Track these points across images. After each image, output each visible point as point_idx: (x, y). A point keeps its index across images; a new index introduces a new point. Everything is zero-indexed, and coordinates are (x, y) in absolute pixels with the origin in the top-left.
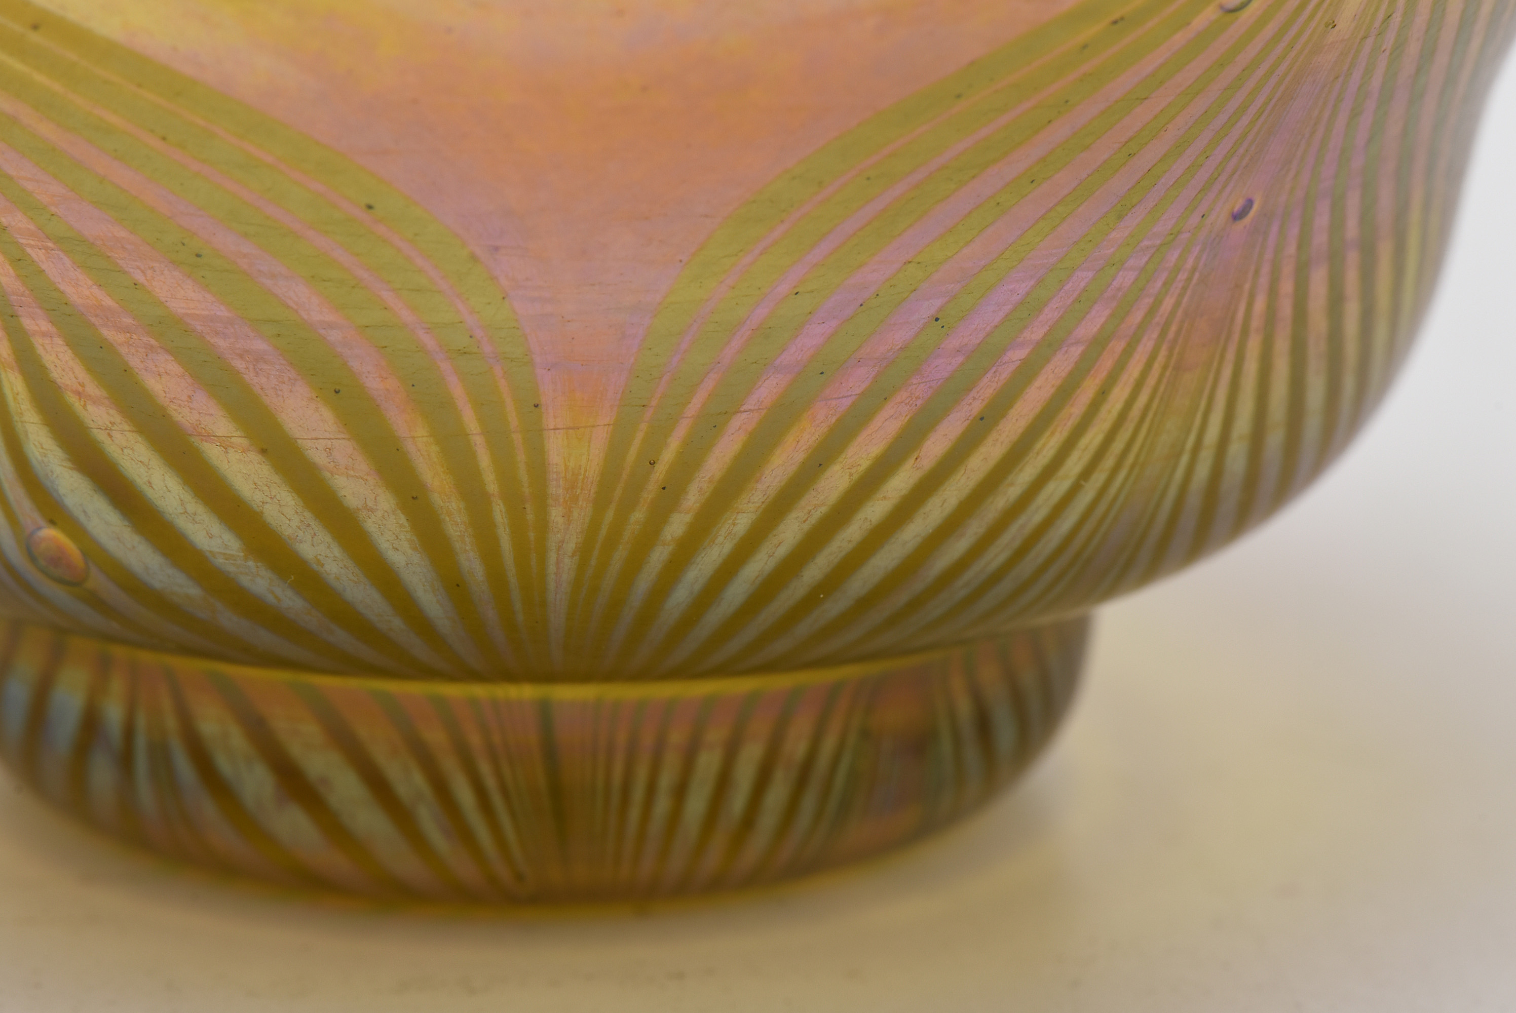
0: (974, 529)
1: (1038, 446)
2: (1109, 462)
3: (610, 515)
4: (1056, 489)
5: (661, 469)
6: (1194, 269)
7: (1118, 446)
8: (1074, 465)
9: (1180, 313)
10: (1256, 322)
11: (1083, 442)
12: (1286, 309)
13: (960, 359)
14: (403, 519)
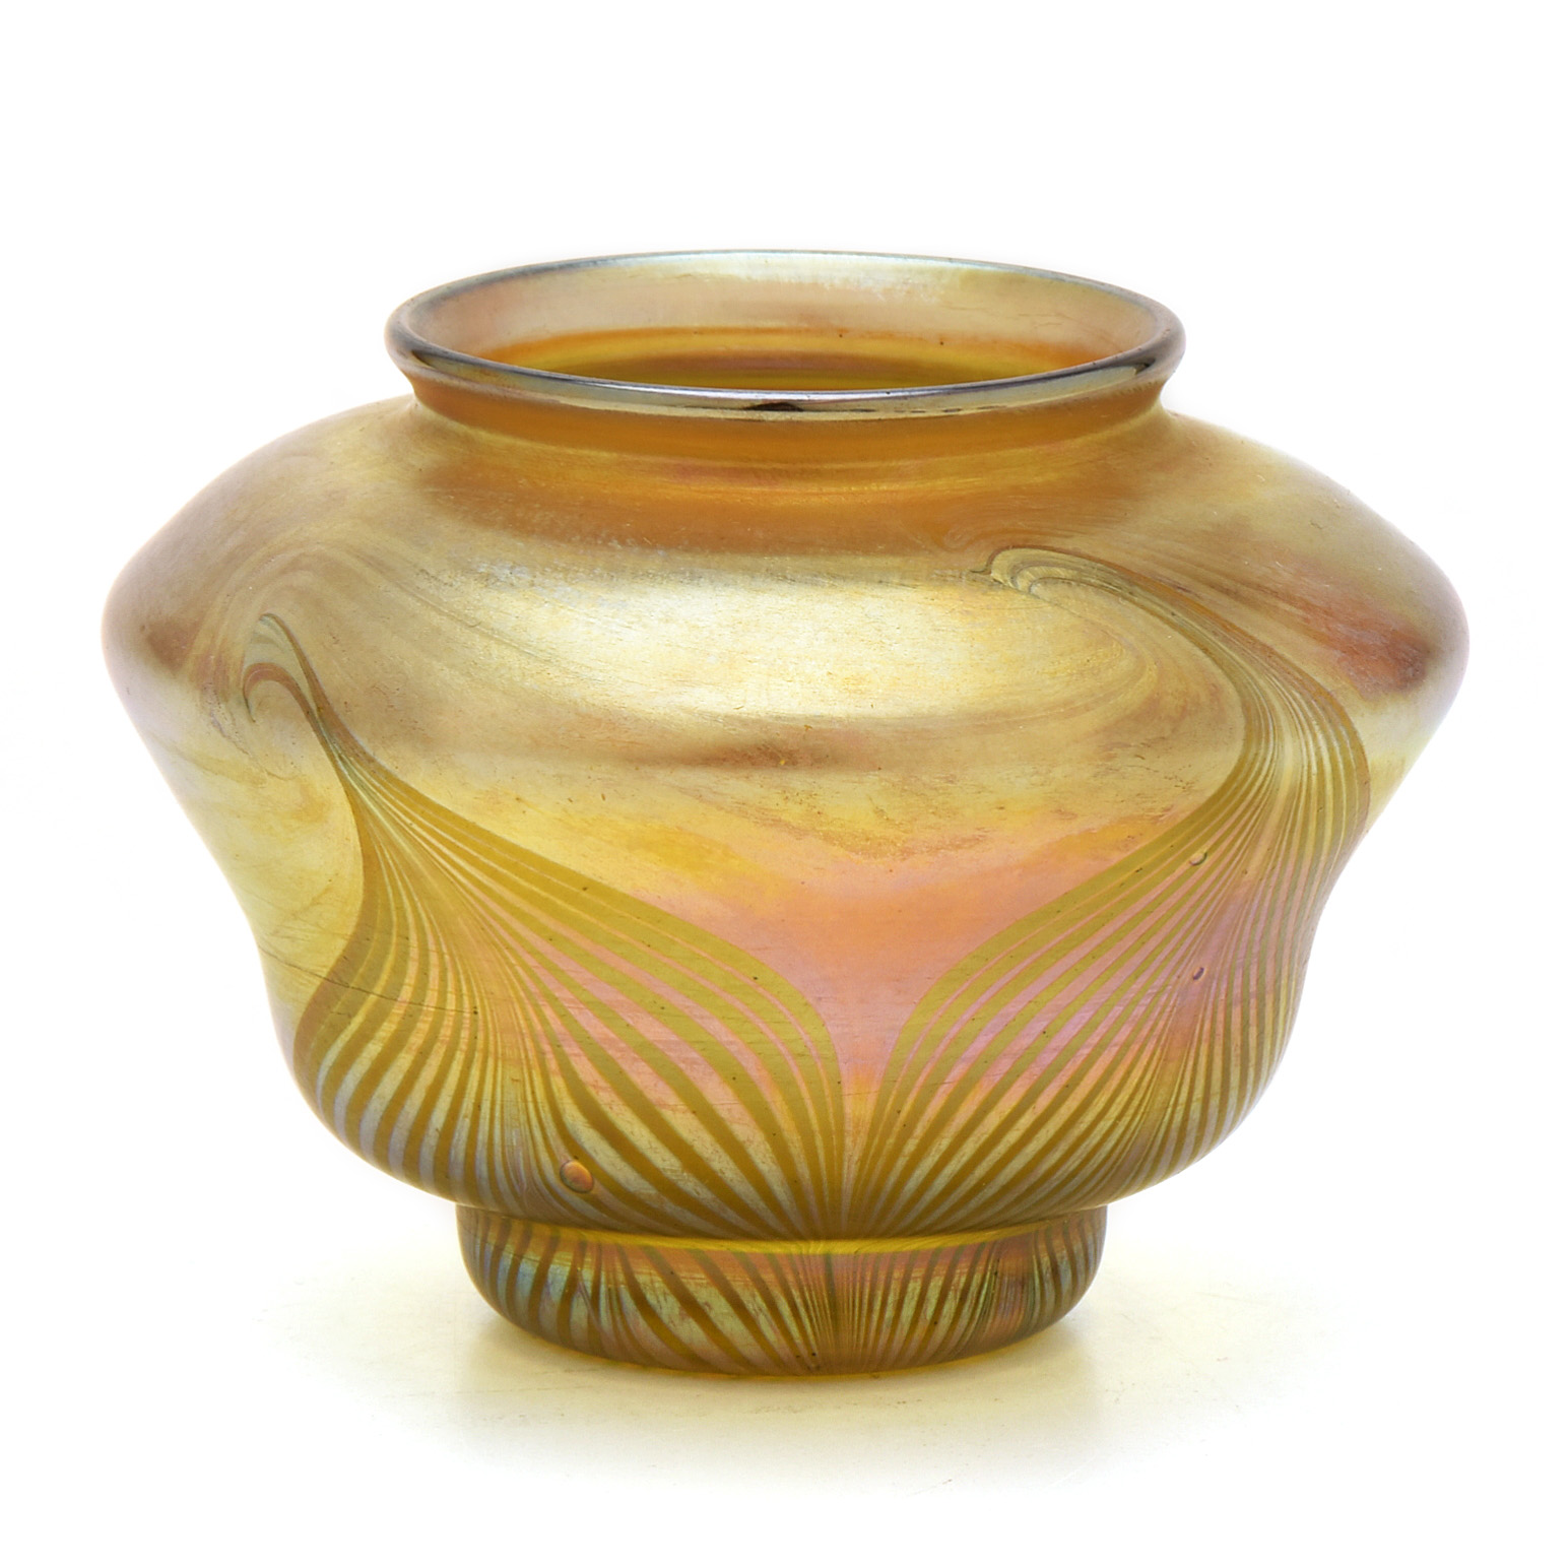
0: (1063, 1147)
1: (1095, 1102)
2: (1131, 1111)
3: (876, 1141)
4: (1105, 1125)
5: (903, 1115)
6: (1174, 1006)
7: (1136, 1102)
8: (1114, 1112)
9: (1167, 1030)
10: (1205, 1036)
11: (1118, 1100)
12: (1220, 1029)
13: (1055, 1054)
14: (768, 1146)
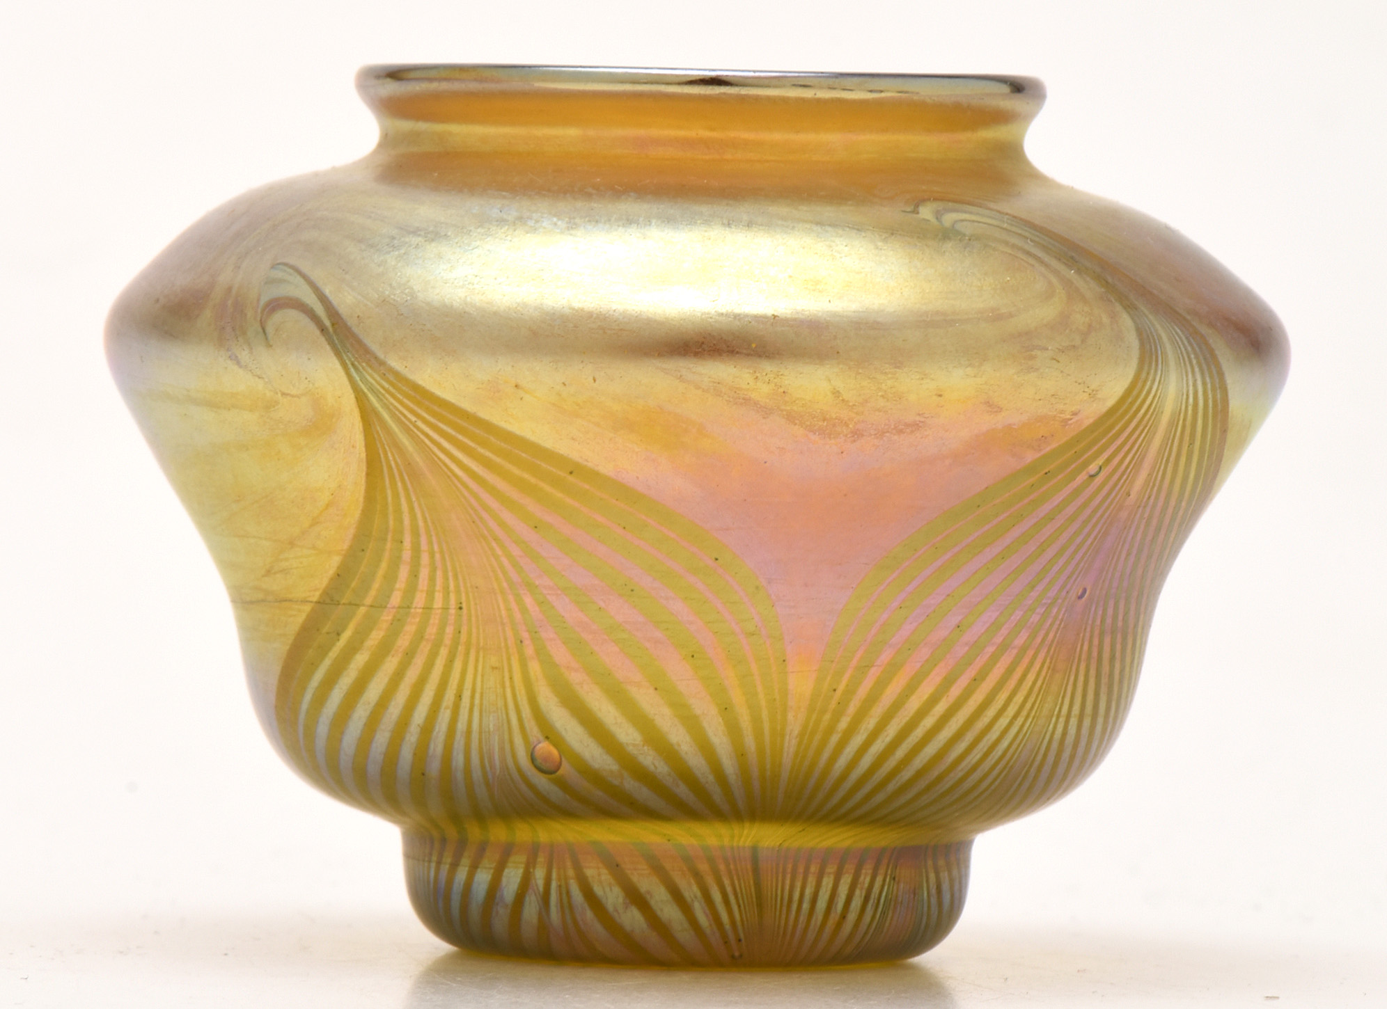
0: (969, 737)
1: (997, 698)
3: (814, 717)
4: (1003, 722)
5: (838, 694)
6: (1062, 620)
8: (1011, 711)
9: (1055, 642)
10: (1083, 657)
11: (1015, 700)
12: (1095, 654)
13: (967, 648)
14: (720, 720)
